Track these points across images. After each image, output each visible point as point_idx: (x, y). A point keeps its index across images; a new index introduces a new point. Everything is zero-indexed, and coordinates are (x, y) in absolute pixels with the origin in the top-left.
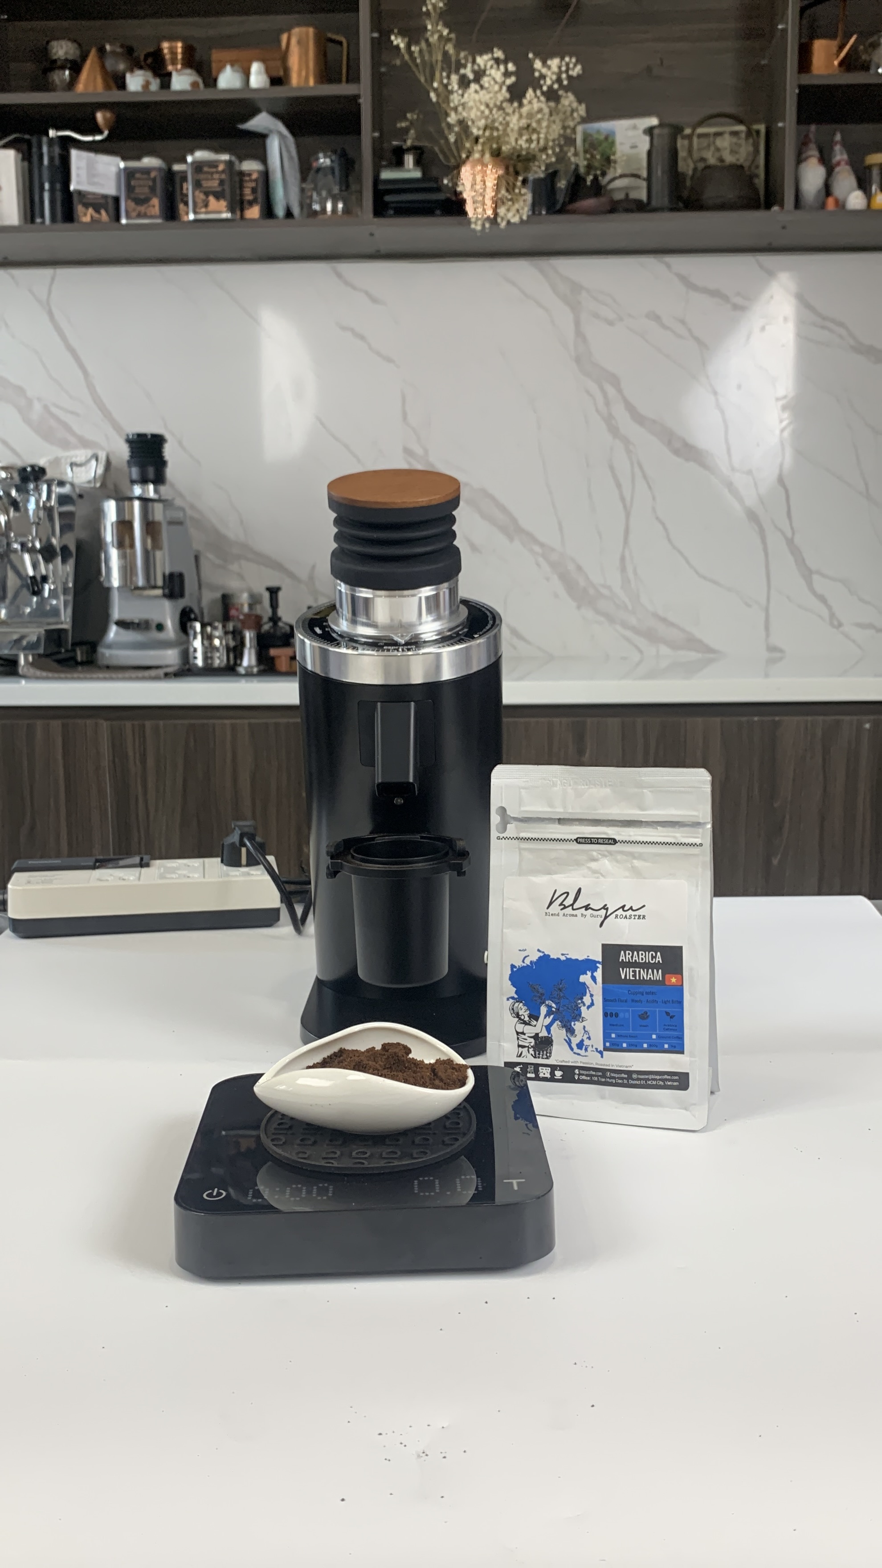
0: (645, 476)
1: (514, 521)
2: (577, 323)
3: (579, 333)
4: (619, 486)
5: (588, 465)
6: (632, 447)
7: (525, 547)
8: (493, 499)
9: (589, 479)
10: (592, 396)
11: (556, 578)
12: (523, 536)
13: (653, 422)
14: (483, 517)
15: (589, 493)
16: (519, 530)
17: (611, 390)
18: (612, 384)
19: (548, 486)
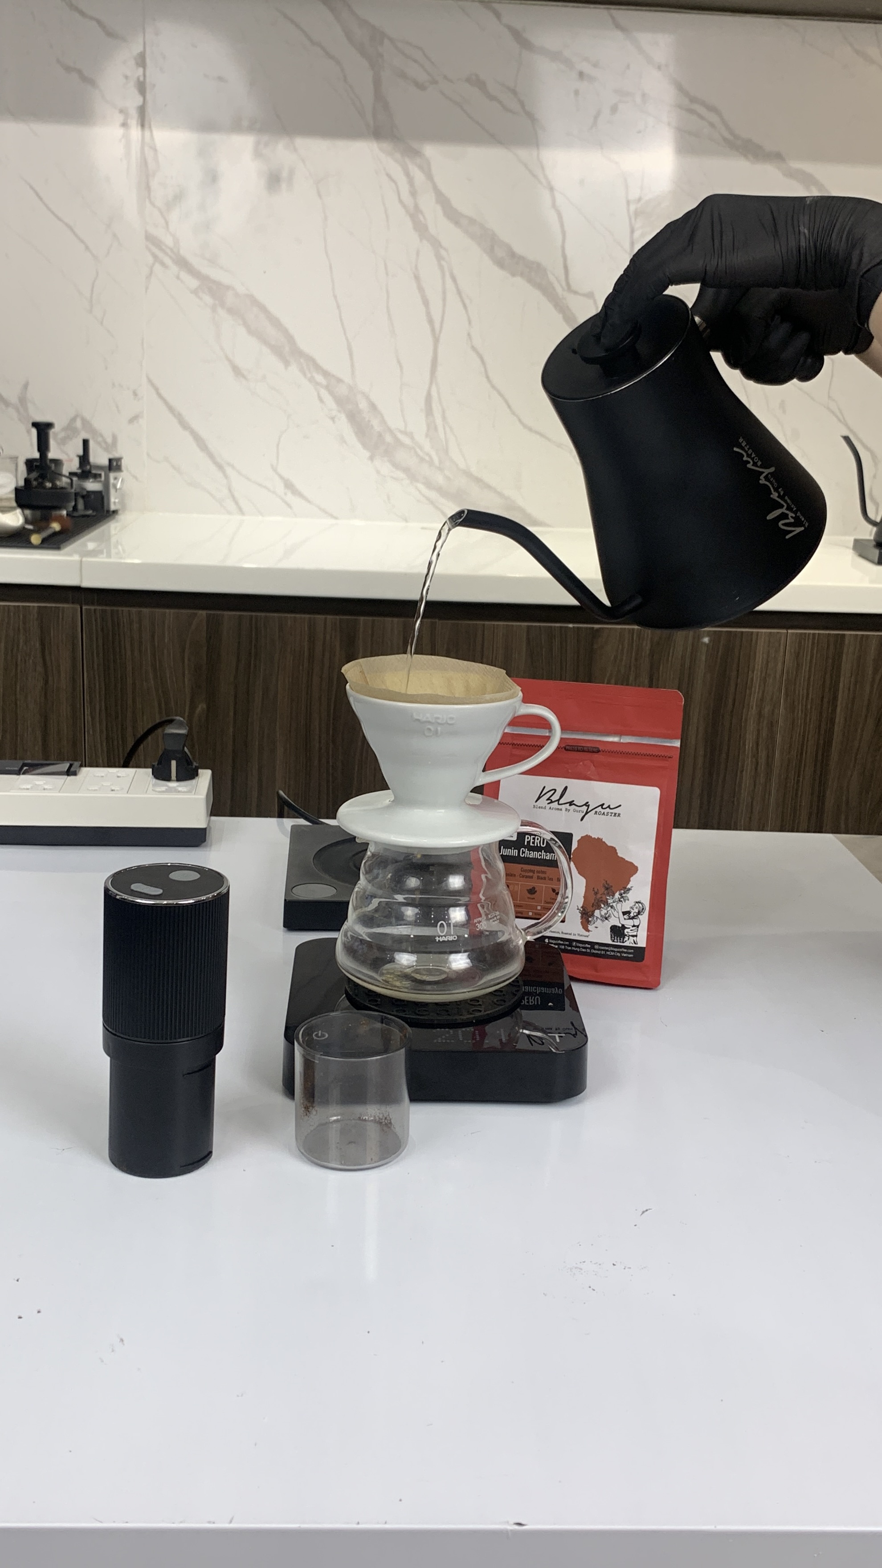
0: (459, 292)
1: (291, 339)
2: (377, 83)
3: (379, 96)
4: (426, 303)
5: (387, 274)
6: (443, 253)
7: (305, 375)
8: (263, 309)
9: (388, 292)
10: (395, 183)
11: (343, 418)
12: (302, 360)
13: (472, 221)
14: (250, 331)
15: (388, 308)
16: (298, 353)
17: (418, 176)
18: (421, 168)
19: (335, 297)
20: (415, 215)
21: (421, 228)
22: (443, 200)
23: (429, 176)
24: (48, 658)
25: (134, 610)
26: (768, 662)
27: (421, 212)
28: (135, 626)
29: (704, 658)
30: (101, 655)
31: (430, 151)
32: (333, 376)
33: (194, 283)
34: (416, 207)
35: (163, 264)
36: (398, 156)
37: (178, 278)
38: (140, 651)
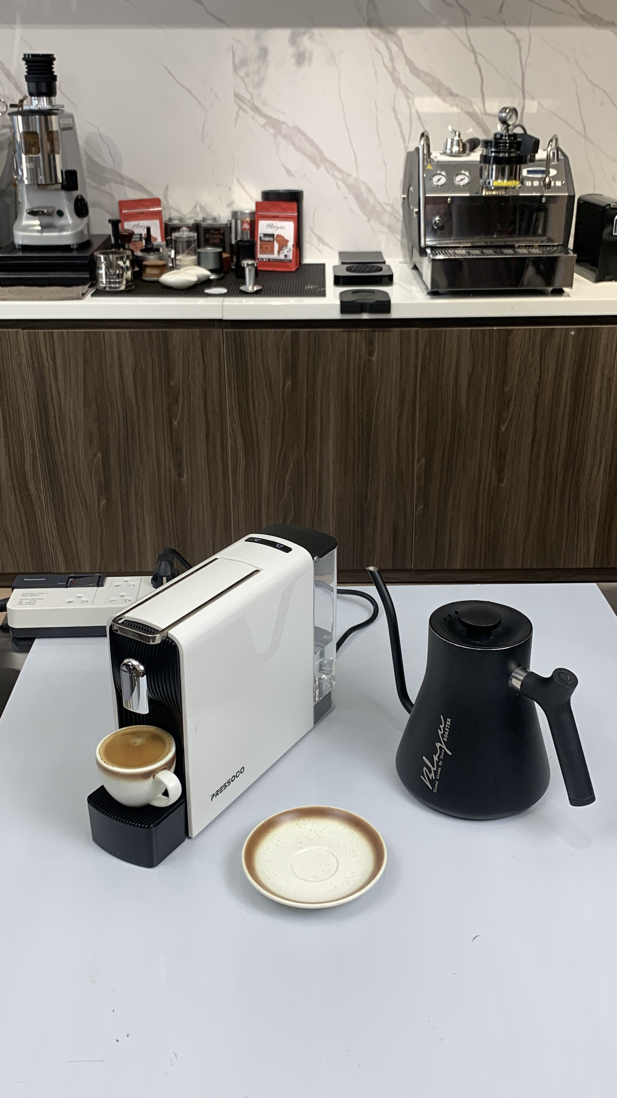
0: (420, 118)
4: (400, 125)
5: (377, 109)
6: (410, 95)
7: (329, 173)
8: (304, 134)
9: (377, 120)
10: (380, 53)
11: (351, 198)
12: (327, 164)
13: (427, 74)
14: (296, 148)
15: (378, 131)
16: (324, 159)
17: (394, 48)
18: (396, 44)
19: (346, 125)
20: (393, 73)
21: (396, 81)
22: (409, 62)
23: (401, 49)
24: (205, 359)
25: (251, 330)
26: (607, 344)
27: (397, 71)
28: (252, 339)
29: (571, 343)
30: (234, 357)
31: (401, 32)
32: (346, 173)
33: (263, 121)
34: (394, 67)
35: (245, 111)
36: (382, 36)
37: (253, 118)
38: (255, 354)
